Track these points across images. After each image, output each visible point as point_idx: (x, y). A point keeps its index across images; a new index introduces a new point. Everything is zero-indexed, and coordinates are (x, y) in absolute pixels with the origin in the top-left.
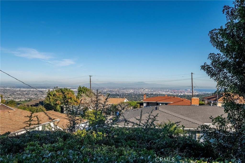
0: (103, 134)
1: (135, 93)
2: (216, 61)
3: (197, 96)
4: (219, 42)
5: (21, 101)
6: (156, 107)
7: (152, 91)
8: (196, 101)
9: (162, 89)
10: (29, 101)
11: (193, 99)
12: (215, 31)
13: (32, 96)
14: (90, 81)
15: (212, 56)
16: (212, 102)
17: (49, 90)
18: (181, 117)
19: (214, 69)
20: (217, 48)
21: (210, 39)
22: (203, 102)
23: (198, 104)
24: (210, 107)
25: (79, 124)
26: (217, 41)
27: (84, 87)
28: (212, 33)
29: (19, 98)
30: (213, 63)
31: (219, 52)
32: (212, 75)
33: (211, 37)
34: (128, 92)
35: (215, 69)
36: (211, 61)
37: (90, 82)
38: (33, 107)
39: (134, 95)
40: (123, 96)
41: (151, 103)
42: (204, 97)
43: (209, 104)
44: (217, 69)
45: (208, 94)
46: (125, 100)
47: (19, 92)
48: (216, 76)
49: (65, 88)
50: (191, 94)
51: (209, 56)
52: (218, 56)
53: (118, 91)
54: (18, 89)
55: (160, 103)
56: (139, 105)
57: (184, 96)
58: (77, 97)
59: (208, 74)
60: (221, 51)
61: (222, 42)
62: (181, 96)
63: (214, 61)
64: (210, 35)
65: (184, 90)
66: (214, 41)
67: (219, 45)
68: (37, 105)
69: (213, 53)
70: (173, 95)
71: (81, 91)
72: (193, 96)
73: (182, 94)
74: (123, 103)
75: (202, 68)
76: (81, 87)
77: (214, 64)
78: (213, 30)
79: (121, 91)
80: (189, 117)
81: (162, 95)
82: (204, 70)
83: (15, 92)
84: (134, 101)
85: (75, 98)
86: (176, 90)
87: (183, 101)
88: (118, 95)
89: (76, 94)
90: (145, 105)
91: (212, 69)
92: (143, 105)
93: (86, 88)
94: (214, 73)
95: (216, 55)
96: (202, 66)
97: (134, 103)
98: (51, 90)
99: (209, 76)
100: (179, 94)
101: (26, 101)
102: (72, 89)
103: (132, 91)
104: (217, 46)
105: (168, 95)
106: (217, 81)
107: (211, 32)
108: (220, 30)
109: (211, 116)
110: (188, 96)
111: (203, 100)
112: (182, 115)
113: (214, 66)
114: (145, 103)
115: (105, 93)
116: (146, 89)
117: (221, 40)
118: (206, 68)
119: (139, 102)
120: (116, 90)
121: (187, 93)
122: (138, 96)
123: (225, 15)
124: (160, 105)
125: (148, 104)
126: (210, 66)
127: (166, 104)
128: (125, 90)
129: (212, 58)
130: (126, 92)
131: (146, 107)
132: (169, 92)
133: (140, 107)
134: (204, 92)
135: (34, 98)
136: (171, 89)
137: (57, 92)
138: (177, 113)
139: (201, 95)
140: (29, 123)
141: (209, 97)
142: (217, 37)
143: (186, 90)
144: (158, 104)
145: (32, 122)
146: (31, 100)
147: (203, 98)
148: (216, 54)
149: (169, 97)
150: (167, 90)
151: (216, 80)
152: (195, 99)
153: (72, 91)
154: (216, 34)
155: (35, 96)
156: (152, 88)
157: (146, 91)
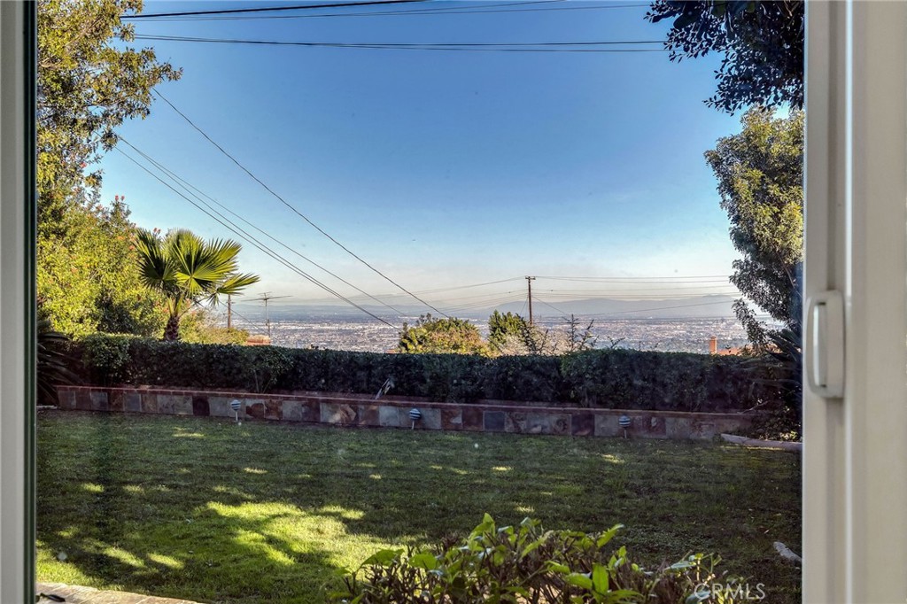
14: (530, 294)
27: (509, 314)
37: (530, 297)
49: (451, 319)
71: (502, 328)
76: (500, 313)
89: (484, 339)
93: (517, 316)
137: (431, 329)
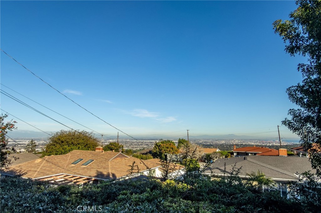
0: (188, 186)
1: (227, 144)
2: (297, 117)
3: (286, 147)
4: (298, 98)
5: (137, 150)
6: (245, 157)
7: (242, 142)
8: (283, 152)
9: (251, 140)
10: (143, 150)
11: (280, 150)
12: (293, 88)
13: (145, 146)
15: (291, 111)
16: (301, 153)
17: (156, 142)
18: (269, 167)
19: (295, 123)
20: (296, 104)
21: (288, 96)
22: (293, 153)
23: (286, 154)
24: (299, 157)
25: (171, 173)
26: (295, 97)
27: (183, 139)
28: (290, 90)
29: (136, 148)
30: (294, 118)
31: (299, 107)
32: (294, 130)
33: (289, 94)
34: (220, 143)
35: (297, 124)
36: (292, 117)
37: (188, 135)
38: (143, 155)
39: (225, 146)
40: (216, 146)
41: (241, 153)
42: (293, 147)
43: (298, 154)
44: (299, 124)
45: (297, 144)
46: (218, 150)
47: (136, 143)
48: (299, 131)
49: (168, 140)
50: (279, 145)
51: (289, 112)
52: (298, 111)
53: (212, 142)
54: (135, 141)
55: (249, 153)
56: (230, 154)
57: (273, 146)
58: (178, 148)
59: (290, 129)
60: (301, 106)
61: (301, 98)
62: (270, 147)
63: (295, 116)
64: (288, 92)
65: (272, 141)
66: (293, 97)
67: (299, 101)
68: (146, 154)
69: (293, 109)
70: (262, 146)
71: (181, 142)
72: (281, 147)
73: (271, 145)
74: (216, 152)
75: (283, 123)
76: (181, 139)
77: (296, 119)
78: (290, 88)
79: (215, 142)
80: (277, 167)
81: (251, 145)
82: (285, 125)
83: (133, 142)
84: (226, 151)
85: (176, 148)
86: (264, 140)
87: (271, 151)
88: (212, 146)
89: (176, 145)
90: (235, 154)
91: (293, 124)
92: (233, 154)
93: (185, 140)
94: (296, 127)
95: (297, 111)
96: (283, 121)
97: (226, 152)
98: (157, 141)
99: (291, 130)
100: (268, 145)
101: (140, 150)
102: (174, 140)
103: (223, 142)
104: (297, 102)
105: (257, 146)
106: (300, 136)
107: (288, 89)
108: (298, 87)
109: (297, 172)
110: (277, 146)
111: (292, 151)
112: (270, 165)
113: (295, 121)
114: (235, 152)
115: (201, 144)
116: (236, 140)
117: (300, 96)
118: (287, 123)
119: (230, 151)
120: (210, 141)
121: (275, 143)
122: (229, 146)
123: (300, 73)
124: (250, 154)
125: (238, 154)
126: (291, 121)
127: (255, 154)
128: (218, 141)
129: (292, 113)
130: (219, 143)
131: (237, 156)
132: (257, 143)
133: (231, 157)
134: (293, 143)
135: (146, 148)
136: (259, 140)
137: (162, 143)
138: (265, 163)
139: (290, 146)
140: (131, 171)
141: (298, 148)
142: (296, 94)
143: (274, 141)
144: (247, 154)
145: (133, 171)
146: (144, 149)
147: (292, 149)
148: (296, 109)
149: (258, 147)
150: (256, 141)
151: (299, 134)
152: (283, 150)
153: (173, 142)
154: (294, 91)
155: (147, 146)
156: (242, 140)
157: (236, 142)
